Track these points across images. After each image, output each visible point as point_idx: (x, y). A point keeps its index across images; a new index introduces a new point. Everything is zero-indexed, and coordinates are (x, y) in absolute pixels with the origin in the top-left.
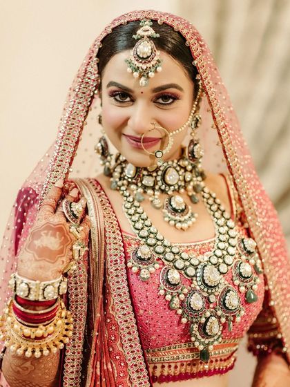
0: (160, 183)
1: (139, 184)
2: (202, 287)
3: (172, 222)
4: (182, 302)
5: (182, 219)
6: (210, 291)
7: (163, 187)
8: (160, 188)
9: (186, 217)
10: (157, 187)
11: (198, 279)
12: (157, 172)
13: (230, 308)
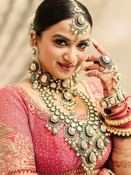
0: (59, 87)
1: (48, 87)
2: (86, 137)
3: (65, 106)
4: (77, 144)
5: (70, 105)
6: (89, 139)
7: (61, 89)
8: (59, 89)
9: (72, 104)
10: (58, 89)
11: (83, 133)
12: (58, 81)
13: (100, 147)
